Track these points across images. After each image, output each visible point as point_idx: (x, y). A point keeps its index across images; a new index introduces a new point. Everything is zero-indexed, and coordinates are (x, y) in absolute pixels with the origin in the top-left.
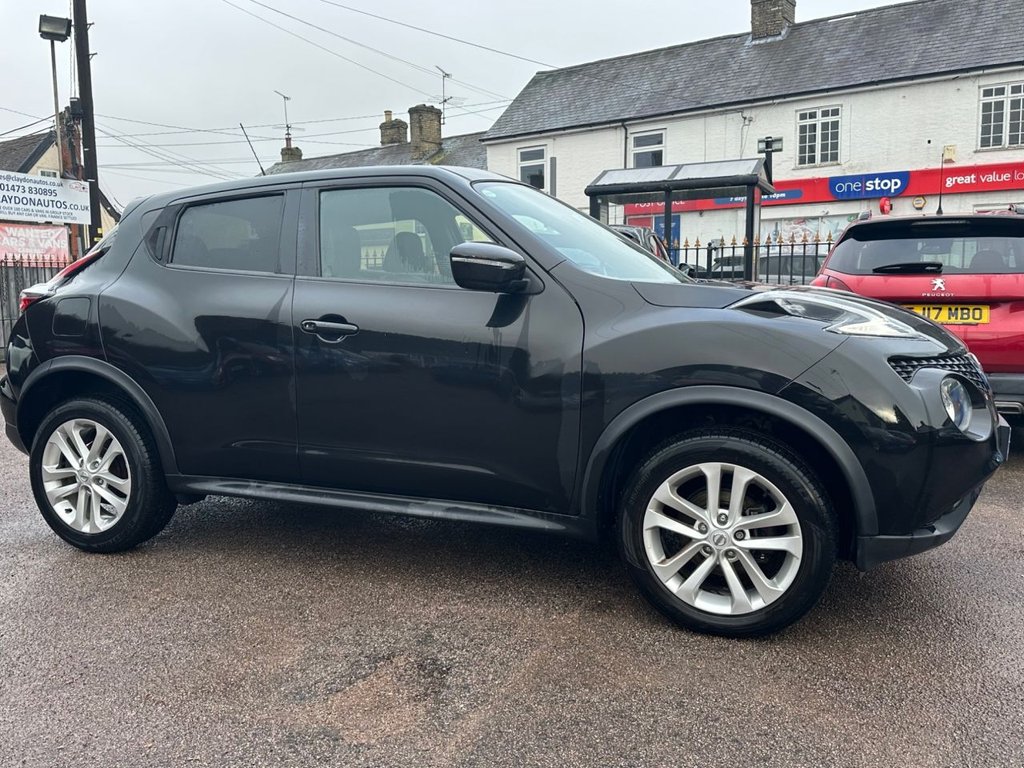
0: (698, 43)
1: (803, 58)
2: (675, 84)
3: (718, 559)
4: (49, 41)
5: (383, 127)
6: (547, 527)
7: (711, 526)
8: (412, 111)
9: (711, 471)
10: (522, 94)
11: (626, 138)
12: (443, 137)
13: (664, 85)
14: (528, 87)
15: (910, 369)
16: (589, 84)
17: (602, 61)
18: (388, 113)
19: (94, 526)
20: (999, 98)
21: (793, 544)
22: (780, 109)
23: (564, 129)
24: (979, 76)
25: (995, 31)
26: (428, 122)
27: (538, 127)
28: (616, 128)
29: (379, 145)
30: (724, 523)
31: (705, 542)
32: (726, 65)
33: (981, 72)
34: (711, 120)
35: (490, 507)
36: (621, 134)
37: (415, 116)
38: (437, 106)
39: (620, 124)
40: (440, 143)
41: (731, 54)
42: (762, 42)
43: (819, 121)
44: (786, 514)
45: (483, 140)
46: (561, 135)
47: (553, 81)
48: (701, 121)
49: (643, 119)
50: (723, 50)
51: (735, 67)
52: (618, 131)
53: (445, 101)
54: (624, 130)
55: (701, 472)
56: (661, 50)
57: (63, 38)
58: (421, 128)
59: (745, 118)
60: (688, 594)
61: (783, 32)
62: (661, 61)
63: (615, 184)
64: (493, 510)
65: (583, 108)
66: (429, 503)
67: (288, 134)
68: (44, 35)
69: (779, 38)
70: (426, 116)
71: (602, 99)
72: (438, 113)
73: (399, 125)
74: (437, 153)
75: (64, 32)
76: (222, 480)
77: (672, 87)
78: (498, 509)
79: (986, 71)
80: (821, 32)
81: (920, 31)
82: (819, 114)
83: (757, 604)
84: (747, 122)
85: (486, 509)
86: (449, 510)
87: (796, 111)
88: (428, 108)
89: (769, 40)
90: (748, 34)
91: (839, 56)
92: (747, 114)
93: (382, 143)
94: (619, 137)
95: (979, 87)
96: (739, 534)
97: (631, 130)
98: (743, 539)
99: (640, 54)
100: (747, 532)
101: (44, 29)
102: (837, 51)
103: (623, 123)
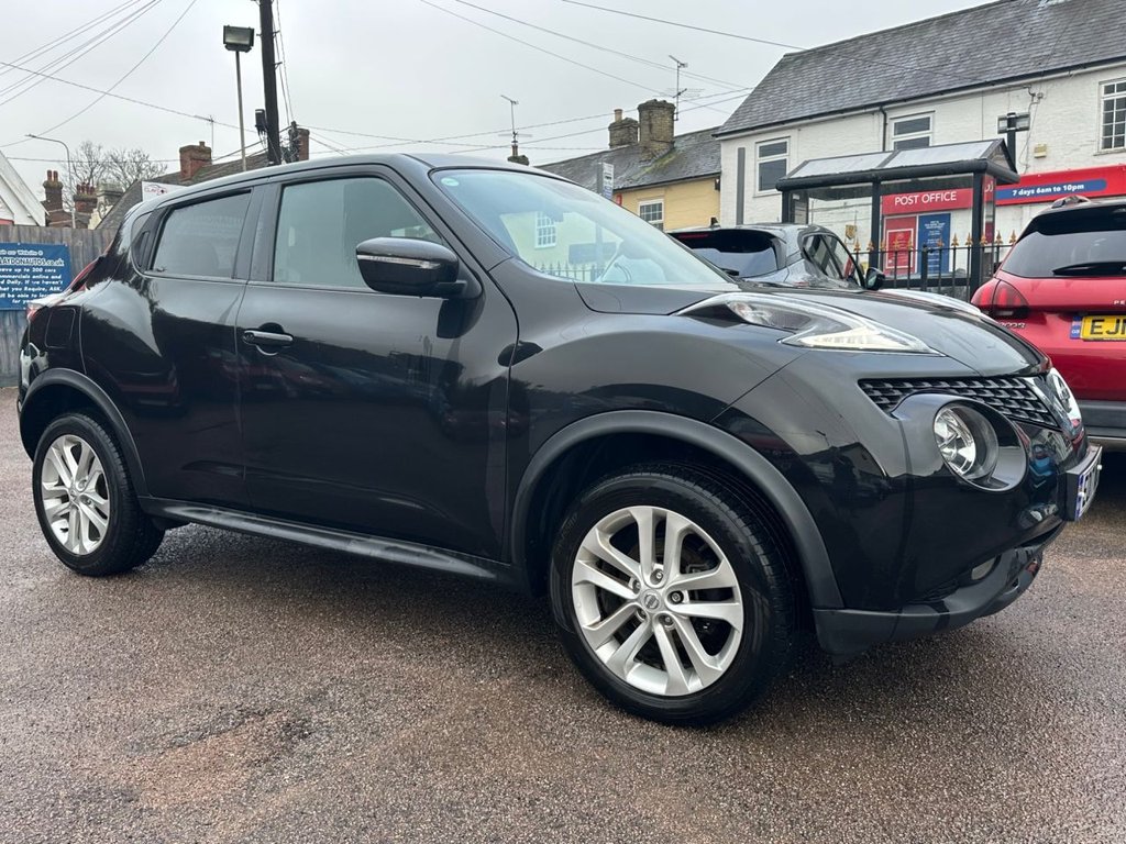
0: (980, 8)
1: (1112, 17)
2: (947, 59)
3: (651, 625)
4: (234, 53)
5: (612, 128)
6: (481, 575)
7: (642, 584)
8: (641, 108)
9: (643, 515)
10: (765, 81)
11: (885, 124)
12: (675, 135)
13: (934, 61)
14: (773, 71)
15: (897, 393)
16: (843, 64)
17: (861, 38)
18: (619, 112)
19: (82, 548)
21: (731, 612)
22: (1078, 82)
23: (810, 117)
26: (659, 119)
27: (782, 116)
28: (873, 113)
29: (608, 148)
30: (659, 581)
31: (636, 603)
32: (1013, 31)
34: (989, 99)
35: (429, 549)
36: (879, 119)
37: (645, 113)
38: (669, 100)
39: (877, 108)
40: (671, 142)
41: (1019, 19)
44: (725, 575)
45: (717, 136)
46: (807, 125)
47: (803, 63)
48: (978, 100)
49: (905, 101)
51: (1024, 34)
52: (876, 117)
53: (679, 94)
54: (882, 116)
55: (632, 518)
56: (934, 19)
57: (247, 48)
58: (651, 126)
59: (1033, 95)
60: (621, 665)
62: (932, 32)
63: (812, 176)
64: (432, 553)
65: (835, 91)
66: (371, 540)
67: (515, 142)
68: (229, 46)
70: (657, 113)
71: (858, 80)
72: (671, 108)
73: (629, 123)
74: (668, 153)
75: (247, 42)
76: (189, 505)
77: (943, 63)
78: (437, 551)
83: (695, 685)
84: (1035, 100)
85: (424, 551)
86: (388, 549)
87: (1100, 83)
88: (660, 103)
92: (1036, 90)
93: (611, 145)
94: (876, 122)
96: (676, 596)
97: (891, 115)
98: (680, 602)
99: (907, 26)
100: (686, 594)
101: (228, 40)
103: (881, 108)
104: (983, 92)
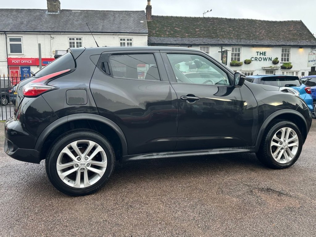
0: (28, 9)
1: (67, 21)
11: (6, 38)
13: (19, 22)
20: (124, 42)
22: (63, 36)
24: (119, 35)
25: (120, 23)
32: (40, 19)
33: (119, 34)
34: (39, 36)
39: (4, 33)
41: (41, 15)
42: (52, 13)
43: (75, 41)
48: (36, 36)
49: (13, 32)
50: (38, 14)
51: (44, 20)
52: (3, 35)
54: (5, 35)
59: (51, 37)
61: (58, 12)
62: (14, 13)
64: (231, 149)
69: (57, 13)
77: (22, 23)
79: (121, 34)
80: (71, 14)
81: (100, 19)
82: (75, 39)
84: (52, 38)
87: (68, 37)
89: (54, 13)
90: (46, 10)
91: (78, 22)
94: (3, 37)
95: (119, 38)
97: (8, 35)
102: (77, 21)
103: (5, 33)
104: (37, 34)
